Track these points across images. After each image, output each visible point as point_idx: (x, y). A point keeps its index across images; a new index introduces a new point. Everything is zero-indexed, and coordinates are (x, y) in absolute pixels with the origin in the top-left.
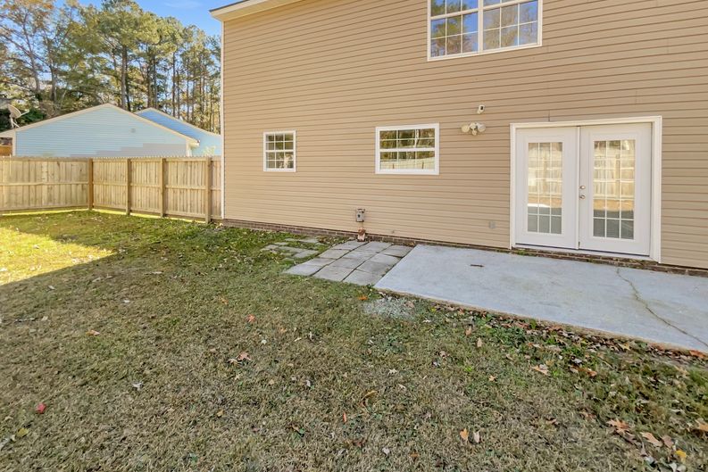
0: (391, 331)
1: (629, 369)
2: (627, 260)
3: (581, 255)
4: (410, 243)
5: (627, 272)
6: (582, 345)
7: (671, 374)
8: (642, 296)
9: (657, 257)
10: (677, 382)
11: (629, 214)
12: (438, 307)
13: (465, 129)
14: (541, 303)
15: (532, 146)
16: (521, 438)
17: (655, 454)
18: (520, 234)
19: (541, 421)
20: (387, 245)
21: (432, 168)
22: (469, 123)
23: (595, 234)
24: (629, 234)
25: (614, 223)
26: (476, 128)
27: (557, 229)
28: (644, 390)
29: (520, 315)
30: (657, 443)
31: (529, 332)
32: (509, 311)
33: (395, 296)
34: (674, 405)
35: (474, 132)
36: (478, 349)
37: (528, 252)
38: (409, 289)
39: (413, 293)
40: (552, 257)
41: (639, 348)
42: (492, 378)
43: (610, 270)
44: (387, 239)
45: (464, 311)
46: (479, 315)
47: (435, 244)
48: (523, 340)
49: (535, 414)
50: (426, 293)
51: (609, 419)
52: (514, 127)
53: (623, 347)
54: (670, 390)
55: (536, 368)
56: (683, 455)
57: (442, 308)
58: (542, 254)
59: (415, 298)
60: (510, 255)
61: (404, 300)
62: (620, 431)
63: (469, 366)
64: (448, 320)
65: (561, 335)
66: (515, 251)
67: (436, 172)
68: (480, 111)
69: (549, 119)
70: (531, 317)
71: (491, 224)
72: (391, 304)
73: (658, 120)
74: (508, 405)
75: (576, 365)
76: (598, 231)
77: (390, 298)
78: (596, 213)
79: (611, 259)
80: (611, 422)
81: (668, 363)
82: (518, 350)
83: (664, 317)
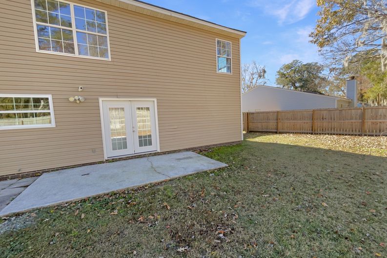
0: (13, 241)
1: (148, 195)
2: (151, 154)
3: (135, 156)
4: (36, 175)
5: (151, 158)
6: (133, 193)
7: (158, 190)
8: (154, 166)
9: (159, 151)
10: (160, 193)
11: (150, 136)
12: (56, 208)
13: (72, 99)
14: (117, 182)
15: (112, 109)
16: (102, 250)
17: (152, 222)
18: (109, 152)
19: (112, 237)
20: (15, 180)
22: (74, 96)
23: (140, 146)
24: (150, 144)
25: (145, 140)
26: (79, 99)
27: (125, 147)
28: (151, 201)
29: (106, 192)
30: (152, 217)
31: (111, 198)
32: (101, 193)
33: (17, 215)
34: (159, 201)
35: (78, 102)
36: (81, 220)
37: (114, 160)
38: (32, 206)
39: (35, 207)
40: (125, 160)
41: (152, 186)
42: (89, 231)
43: (144, 159)
44: (13, 177)
45: (75, 202)
46: (84, 201)
47: (57, 170)
48: (107, 203)
49: (110, 234)
50: (46, 203)
51: (138, 218)
52: (101, 100)
53: (146, 188)
54: (158, 196)
55: (112, 213)
56: (159, 217)
57: (59, 207)
58: (120, 159)
59: (37, 209)
60: (105, 164)
61: (27, 213)
62: (142, 220)
63: (75, 232)
64: (62, 213)
65: (125, 193)
66: (107, 161)
67: (53, 125)
68: (80, 90)
69: (117, 96)
70: (112, 191)
71: (94, 151)
72: (15, 222)
73: (155, 100)
74: (96, 239)
75: (129, 203)
76: (141, 145)
77: (13, 219)
78: (140, 137)
79: (145, 155)
80: (139, 219)
81: (159, 187)
82: (104, 209)
83: (159, 171)
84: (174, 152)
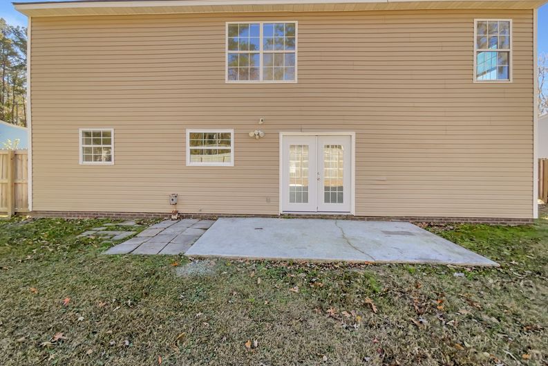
0: (198, 285)
1: (339, 278)
2: (340, 216)
3: (318, 215)
4: (213, 218)
5: (341, 223)
6: (317, 270)
7: (356, 275)
8: (346, 236)
9: (353, 213)
10: (358, 280)
11: (341, 188)
12: (232, 261)
13: (252, 134)
14: (296, 248)
15: (293, 146)
16: (282, 335)
17: (348, 322)
18: (285, 205)
19: (294, 321)
20: (196, 221)
21: (229, 161)
22: (254, 130)
23: (325, 202)
24: (341, 200)
25: (333, 194)
26: (258, 134)
27: (306, 200)
28: (345, 288)
29: (284, 258)
30: (348, 315)
31: (289, 268)
32: (277, 257)
33: (201, 259)
34: (357, 293)
35: (257, 137)
36: (258, 286)
37: (289, 216)
38: (212, 252)
39: (215, 254)
40: (303, 218)
41: (345, 266)
42: (266, 302)
43: (331, 223)
44: (196, 217)
45: (250, 261)
46: (259, 262)
47: (231, 217)
48: (285, 273)
49: (290, 317)
50: (224, 253)
51: (327, 309)
52: (282, 134)
53: (336, 266)
54: (355, 285)
55: (292, 289)
56: (359, 318)
57: (235, 262)
58: (298, 216)
59: (216, 258)
60: (279, 219)
61: (208, 260)
62: (333, 314)
63: (252, 298)
64: (239, 269)
65: (306, 266)
66: (282, 216)
67: (231, 164)
68: (261, 122)
69: (301, 130)
70: (290, 258)
71: (268, 200)
72: (198, 265)
73: (353, 134)
74: (275, 317)
75: (313, 282)
76: (327, 200)
77: (197, 261)
78: (327, 188)
79: (333, 216)
80: (329, 311)
81: (355, 271)
82: (282, 281)
83: (355, 246)
84: (379, 219)
